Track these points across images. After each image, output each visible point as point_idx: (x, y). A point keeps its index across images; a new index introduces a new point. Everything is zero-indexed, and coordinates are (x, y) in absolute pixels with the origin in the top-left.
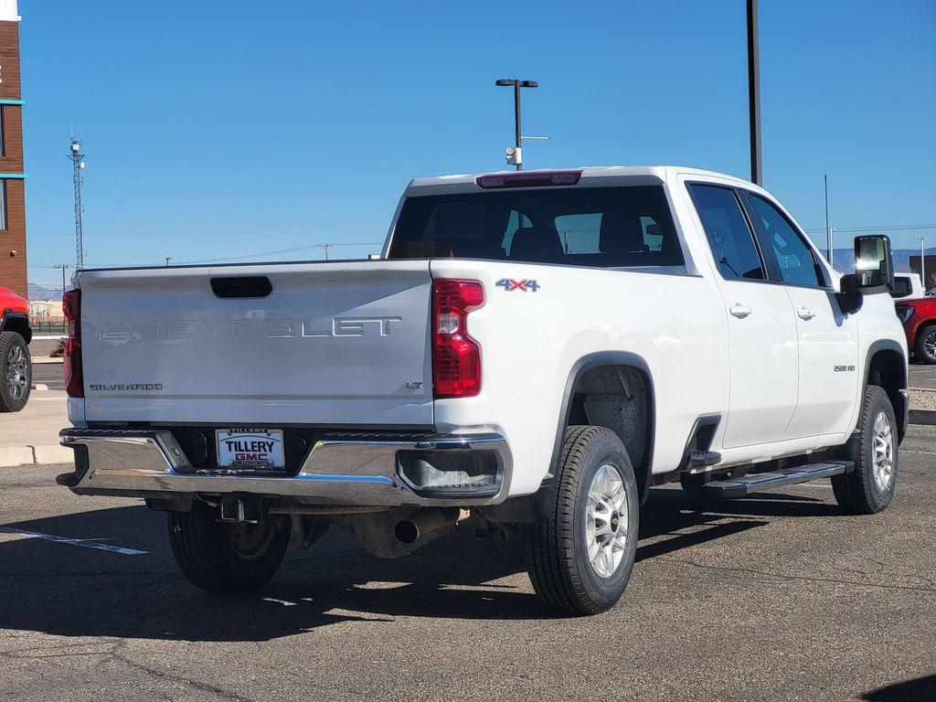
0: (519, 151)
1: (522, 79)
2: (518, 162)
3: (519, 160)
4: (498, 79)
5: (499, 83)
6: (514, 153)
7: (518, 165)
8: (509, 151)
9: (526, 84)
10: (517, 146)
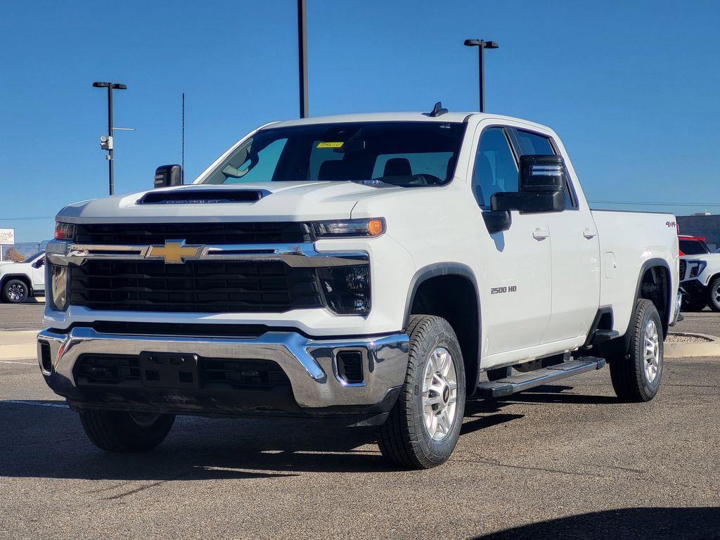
0: (111, 139)
1: (114, 83)
2: (110, 148)
3: (111, 146)
4: (95, 81)
5: (96, 85)
6: (107, 142)
7: (111, 150)
8: (103, 139)
9: (117, 86)
10: (110, 135)
